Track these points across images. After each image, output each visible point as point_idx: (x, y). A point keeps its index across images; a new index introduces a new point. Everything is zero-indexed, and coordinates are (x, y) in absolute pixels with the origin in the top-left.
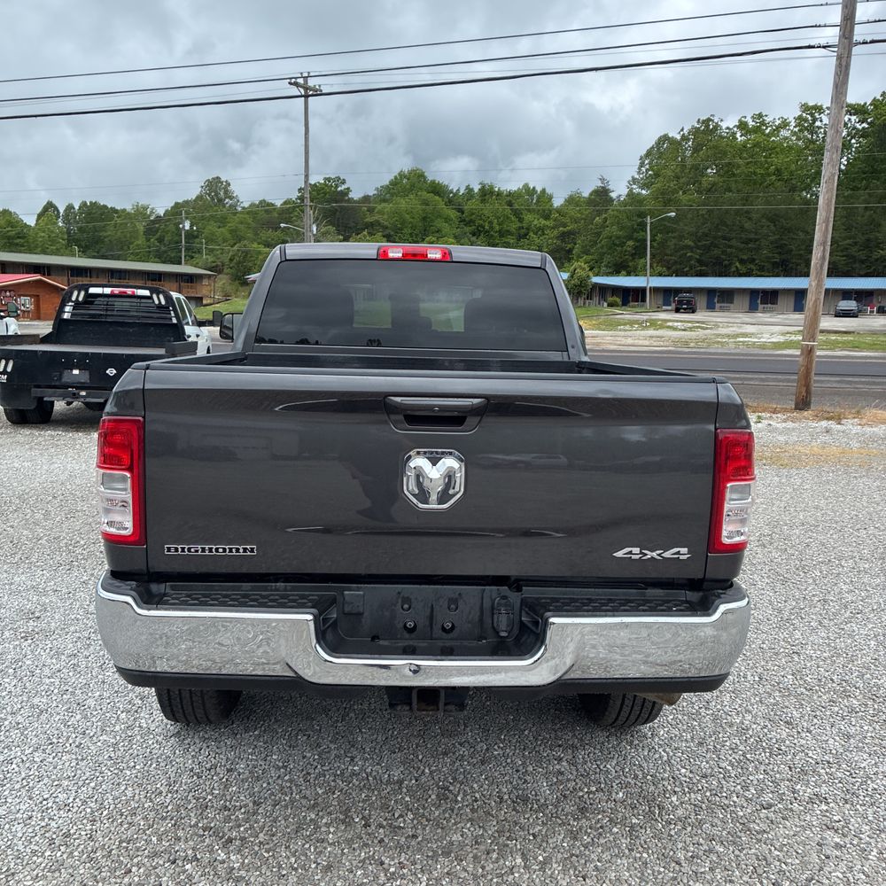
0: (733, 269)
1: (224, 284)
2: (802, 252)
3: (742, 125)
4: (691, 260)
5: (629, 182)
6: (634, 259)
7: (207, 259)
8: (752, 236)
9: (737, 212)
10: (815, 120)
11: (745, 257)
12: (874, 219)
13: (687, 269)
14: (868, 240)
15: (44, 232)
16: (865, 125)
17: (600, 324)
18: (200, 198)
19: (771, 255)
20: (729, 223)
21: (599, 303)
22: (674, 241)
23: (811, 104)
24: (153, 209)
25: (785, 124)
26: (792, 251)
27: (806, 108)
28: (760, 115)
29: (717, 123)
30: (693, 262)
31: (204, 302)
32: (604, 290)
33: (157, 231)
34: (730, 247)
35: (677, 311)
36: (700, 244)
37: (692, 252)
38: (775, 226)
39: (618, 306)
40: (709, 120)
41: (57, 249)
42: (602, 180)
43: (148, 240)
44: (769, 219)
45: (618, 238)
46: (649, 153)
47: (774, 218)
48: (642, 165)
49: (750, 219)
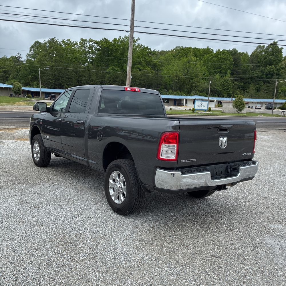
0: (65, 87)
2: (85, 83)
3: (64, 42)
4: (52, 83)
5: (27, 55)
6: (32, 82)
8: (70, 77)
9: (65, 69)
10: (85, 44)
11: (68, 83)
12: (103, 75)
13: (50, 86)
14: (102, 81)
16: (99, 47)
17: (28, 103)
19: (76, 83)
20: (63, 72)
21: (23, 96)
22: (46, 77)
23: (83, 39)
25: (76, 44)
26: (82, 82)
27: (82, 40)
28: (69, 40)
29: (56, 40)
30: (52, 84)
32: (25, 92)
34: (64, 80)
35: (51, 100)
36: (54, 78)
37: (51, 81)
38: (76, 74)
39: (31, 97)
40: (54, 39)
42: (18, 53)
44: (75, 72)
45: (25, 74)
46: (33, 46)
47: (76, 72)
48: (31, 50)
49: (69, 72)
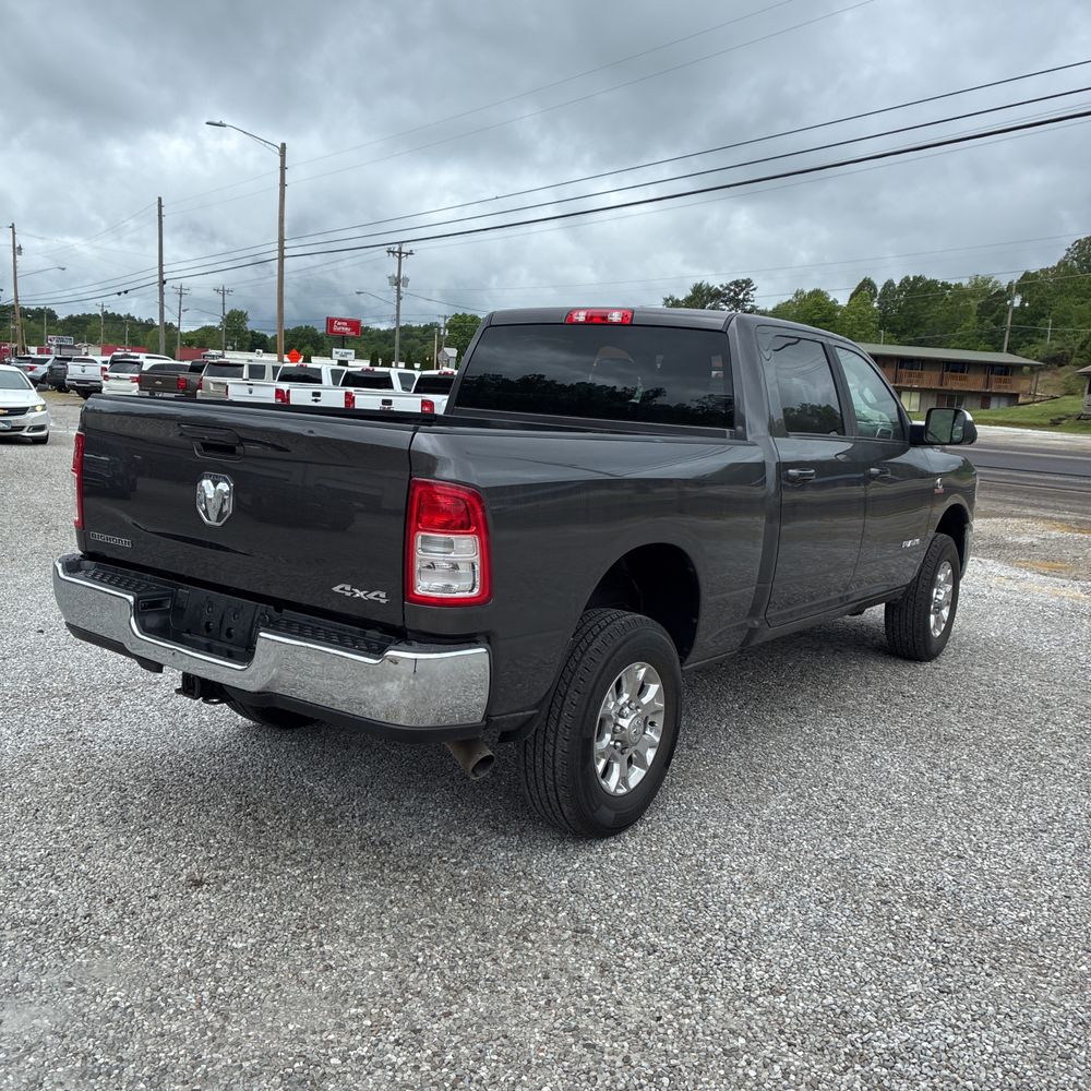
1: (1069, 378)
7: (1052, 345)
15: (854, 314)
18: (1063, 264)
24: (996, 282)
31: (1021, 400)
33: (993, 312)
41: (866, 334)
43: (981, 321)
